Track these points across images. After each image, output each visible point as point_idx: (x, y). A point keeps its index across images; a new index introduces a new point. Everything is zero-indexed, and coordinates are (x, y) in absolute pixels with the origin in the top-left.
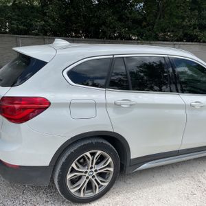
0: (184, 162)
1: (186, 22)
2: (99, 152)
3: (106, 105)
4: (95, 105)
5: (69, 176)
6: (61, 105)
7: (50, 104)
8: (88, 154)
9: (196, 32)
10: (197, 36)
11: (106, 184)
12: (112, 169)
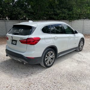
0: (68, 53)
1: (50, 13)
2: (51, 52)
3: (52, 38)
4: (50, 38)
5: (46, 59)
6: (43, 39)
7: (40, 39)
8: (49, 52)
9: (54, 16)
10: (54, 18)
11: (53, 61)
12: (54, 57)
